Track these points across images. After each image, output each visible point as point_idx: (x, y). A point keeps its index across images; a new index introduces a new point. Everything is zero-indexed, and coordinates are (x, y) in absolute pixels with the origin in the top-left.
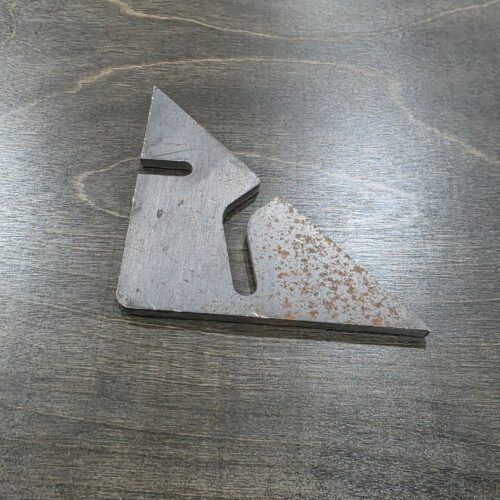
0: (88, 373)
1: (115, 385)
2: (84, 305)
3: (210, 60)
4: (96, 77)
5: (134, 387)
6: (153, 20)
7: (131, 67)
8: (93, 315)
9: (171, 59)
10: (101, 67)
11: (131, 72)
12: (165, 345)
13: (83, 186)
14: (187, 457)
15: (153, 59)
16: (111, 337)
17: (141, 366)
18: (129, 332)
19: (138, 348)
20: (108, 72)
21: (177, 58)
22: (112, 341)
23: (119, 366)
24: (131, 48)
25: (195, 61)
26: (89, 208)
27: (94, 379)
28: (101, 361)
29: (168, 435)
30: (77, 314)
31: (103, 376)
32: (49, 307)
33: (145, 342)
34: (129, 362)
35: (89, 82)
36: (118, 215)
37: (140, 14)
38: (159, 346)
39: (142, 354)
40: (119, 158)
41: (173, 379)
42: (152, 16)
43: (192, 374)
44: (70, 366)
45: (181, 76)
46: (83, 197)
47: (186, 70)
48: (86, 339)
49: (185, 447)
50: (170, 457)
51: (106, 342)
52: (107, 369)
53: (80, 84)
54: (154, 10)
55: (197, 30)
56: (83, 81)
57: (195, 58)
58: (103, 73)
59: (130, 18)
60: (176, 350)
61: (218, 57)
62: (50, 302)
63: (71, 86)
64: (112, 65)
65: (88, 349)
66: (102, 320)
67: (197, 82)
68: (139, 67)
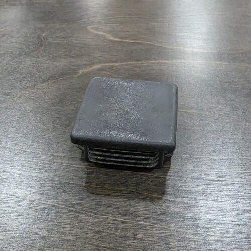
4: (90, 69)
6: (125, 42)
7: (111, 64)
8: (84, 212)
9: (137, 60)
10: (94, 64)
11: (112, 67)
15: (125, 60)
16: (97, 229)
18: (110, 226)
20: (98, 66)
21: (140, 60)
22: (98, 232)
24: (112, 55)
25: (151, 62)
30: (73, 211)
32: (52, 206)
35: (87, 71)
37: (117, 39)
39: (121, 243)
42: (124, 40)
45: (143, 69)
47: (146, 66)
48: (79, 230)
51: (94, 233)
53: (81, 72)
54: (125, 38)
55: (152, 47)
56: (83, 71)
57: (151, 60)
58: (95, 67)
59: (111, 41)
60: (148, 240)
61: (165, 60)
62: (53, 202)
63: (75, 73)
64: (100, 63)
65: (79, 238)
66: (90, 216)
67: (152, 72)
68: (117, 64)
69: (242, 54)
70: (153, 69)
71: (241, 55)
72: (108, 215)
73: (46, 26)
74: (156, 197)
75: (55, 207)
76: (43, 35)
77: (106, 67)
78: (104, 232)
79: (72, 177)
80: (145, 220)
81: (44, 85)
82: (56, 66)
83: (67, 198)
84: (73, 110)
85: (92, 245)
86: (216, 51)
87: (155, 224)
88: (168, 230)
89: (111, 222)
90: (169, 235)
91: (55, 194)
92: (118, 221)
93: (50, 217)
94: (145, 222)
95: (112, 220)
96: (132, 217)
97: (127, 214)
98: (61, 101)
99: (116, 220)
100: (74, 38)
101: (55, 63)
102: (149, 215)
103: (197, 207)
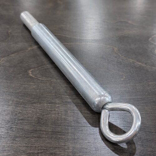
0: (34, 118)
1: (42, 120)
2: (33, 101)
3: (65, 43)
5: (48, 121)
12: (56, 110)
13: (31, 72)
14: (65, 138)
17: (50, 115)
19: (49, 111)
23: (43, 116)
26: (33, 78)
27: (36, 119)
28: (38, 114)
29: (59, 132)
31: (39, 118)
33: (51, 109)
34: (46, 114)
36: (41, 79)
38: (55, 110)
40: (41, 66)
41: (59, 118)
43: (65, 117)
44: (29, 116)
46: (31, 75)
49: (64, 135)
50: (60, 138)
52: (40, 116)
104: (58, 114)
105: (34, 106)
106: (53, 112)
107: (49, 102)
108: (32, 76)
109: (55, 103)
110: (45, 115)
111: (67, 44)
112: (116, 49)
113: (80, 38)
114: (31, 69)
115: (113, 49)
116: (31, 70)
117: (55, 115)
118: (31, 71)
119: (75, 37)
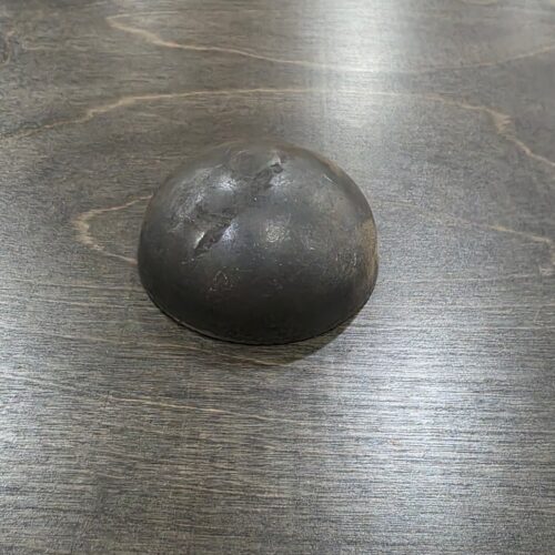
0: (81, 479)
1: (123, 497)
2: (80, 379)
3: (261, 90)
4: (112, 106)
5: (154, 500)
6: (187, 51)
7: (157, 97)
8: (93, 393)
9: (211, 89)
10: (118, 96)
11: (159, 102)
12: (203, 436)
13: (87, 226)
15: (188, 88)
16: (120, 425)
17: (166, 469)
18: (147, 417)
19: (163, 441)
20: (128, 101)
21: (217, 89)
22: (122, 431)
23: (130, 468)
24: (159, 78)
25: (241, 91)
26: (95, 253)
27: (90, 488)
28: (102, 460)
30: (69, 391)
31: (105, 484)
32: (26, 383)
33: (173, 432)
34: (146, 461)
35: (103, 110)
36: (135, 262)
37: (169, 44)
38: (194, 439)
39: (168, 449)
40: (139, 194)
41: (216, 487)
42: (186, 47)
43: (247, 479)
45: (223, 106)
46: (87, 240)
47: (230, 100)
48: (82, 428)
51: (113, 432)
52: (112, 472)
53: (90, 113)
54: (188, 42)
55: (243, 60)
56: (95, 111)
57: (242, 88)
58: (121, 103)
59: (159, 48)
60: (221, 443)
61: (272, 87)
62: (28, 376)
63: (78, 116)
64: (133, 94)
65: (83, 443)
66: (106, 400)
67: (244, 112)
68: (169, 96)
69: (430, 74)
70: (245, 107)
71: (428, 77)
72: (143, 397)
73: (17, 15)
74: (240, 361)
75: (34, 385)
76: (10, 34)
77: (146, 102)
78: (133, 430)
79: (68, 326)
80: (217, 404)
81: (9, 140)
82: (37, 101)
83: (56, 367)
84: (72, 192)
85: (108, 454)
86: (377, 70)
87: (237, 411)
88: (262, 421)
89: (148, 410)
90: (263, 431)
91: (31, 359)
92: (164, 409)
93: (22, 404)
94: (217, 408)
95: (149, 406)
96: (192, 400)
97: (180, 394)
98: (46, 173)
99: (159, 407)
100: (75, 42)
101: (35, 94)
102: (226, 394)
103: (324, 376)
104: (213, 459)
105: (86, 411)
106: (185, 448)
107: (168, 388)
108: (88, 246)
109: (196, 396)
110: (143, 466)
111: (272, 94)
112: (502, 120)
113: (333, 67)
114: (87, 210)
115: (491, 121)
116: (91, 214)
117: (196, 467)
118: (88, 221)
119: (306, 63)
